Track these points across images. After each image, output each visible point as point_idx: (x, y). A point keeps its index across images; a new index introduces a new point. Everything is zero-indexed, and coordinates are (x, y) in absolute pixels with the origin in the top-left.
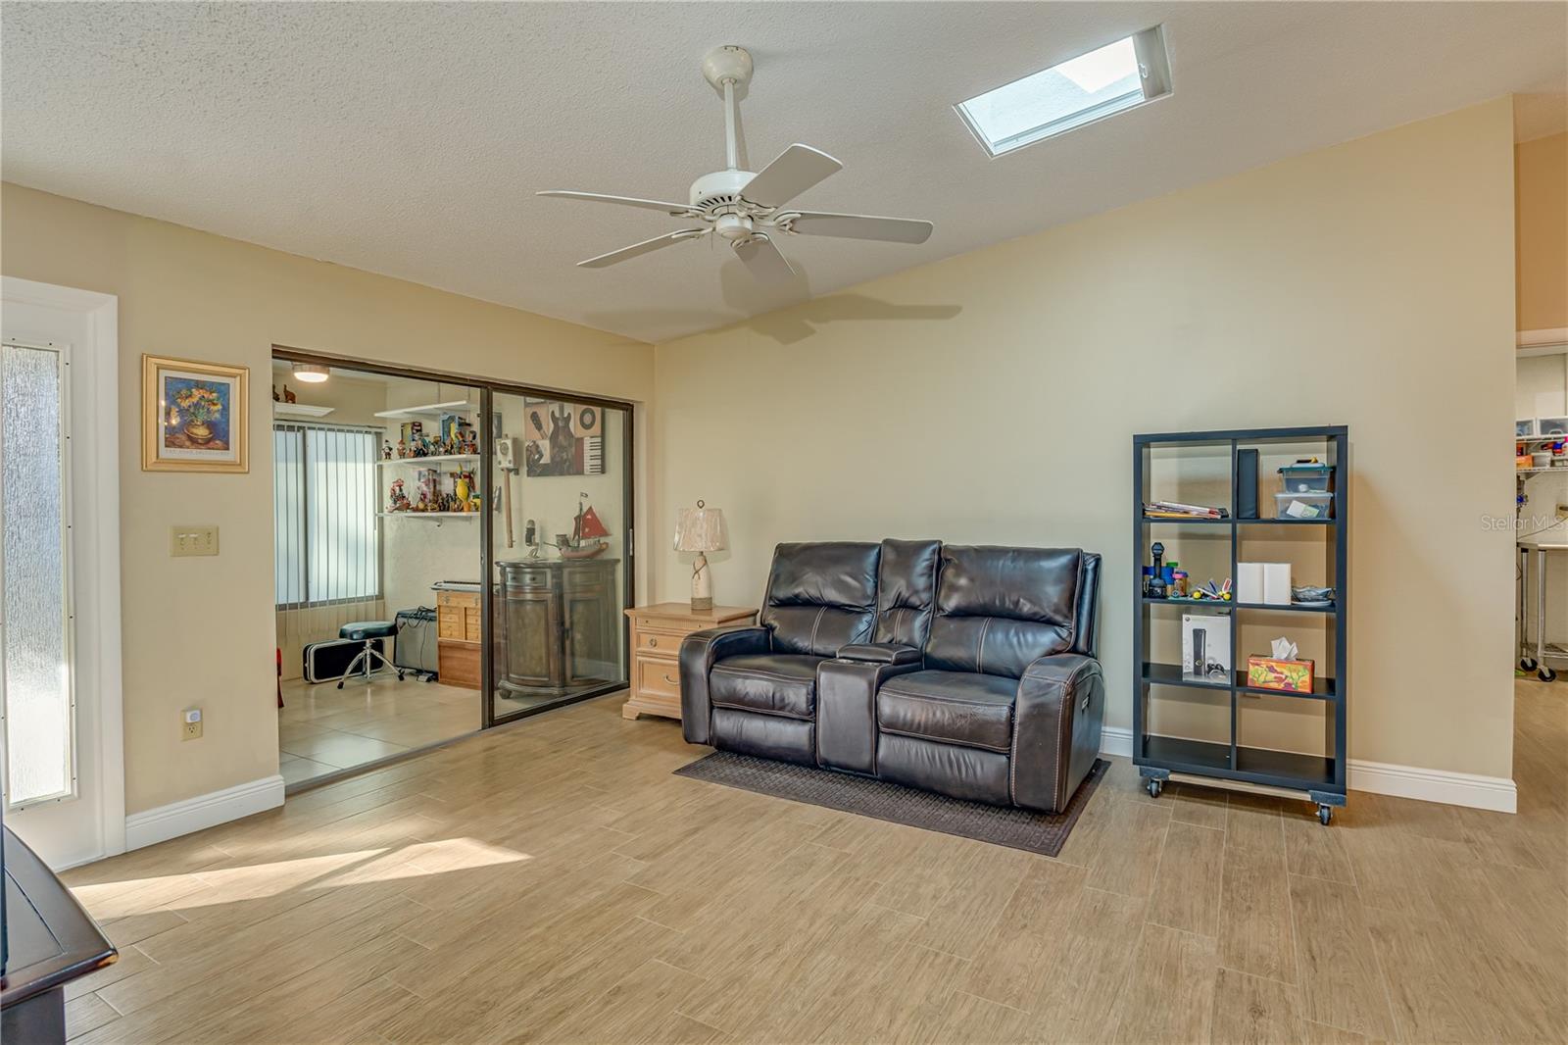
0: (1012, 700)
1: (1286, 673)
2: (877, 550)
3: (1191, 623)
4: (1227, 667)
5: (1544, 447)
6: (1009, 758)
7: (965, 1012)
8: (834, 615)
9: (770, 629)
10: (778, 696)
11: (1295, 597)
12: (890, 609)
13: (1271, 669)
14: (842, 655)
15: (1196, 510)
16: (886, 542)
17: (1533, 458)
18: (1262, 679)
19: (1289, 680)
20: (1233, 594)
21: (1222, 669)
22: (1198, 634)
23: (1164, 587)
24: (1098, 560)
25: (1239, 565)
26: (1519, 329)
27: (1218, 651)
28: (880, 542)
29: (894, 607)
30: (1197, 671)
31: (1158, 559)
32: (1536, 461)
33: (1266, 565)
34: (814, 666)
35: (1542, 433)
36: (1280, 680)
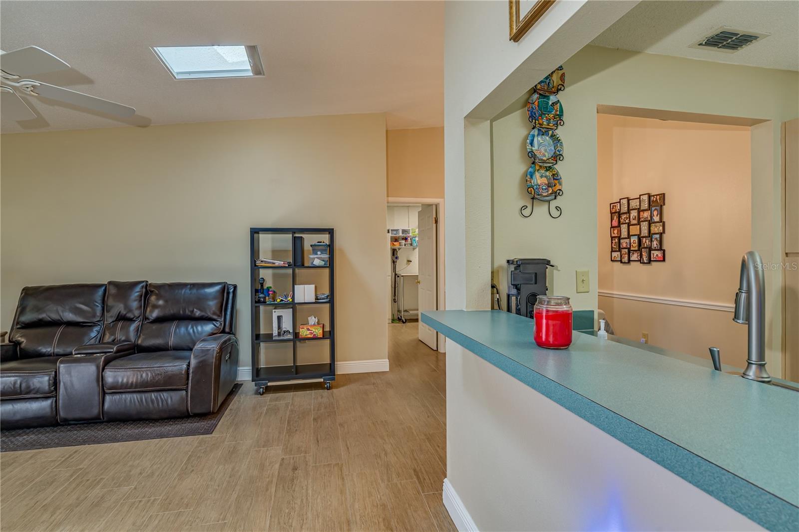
0: (188, 361)
1: (314, 330)
2: (104, 288)
3: (276, 313)
4: (291, 331)
5: (403, 239)
6: (187, 392)
7: (157, 522)
8: (71, 329)
9: (18, 344)
10: (24, 385)
11: (317, 299)
12: (113, 322)
13: (308, 329)
14: (77, 352)
15: (278, 263)
16: (110, 283)
17: (400, 243)
18: (305, 334)
19: (315, 333)
20: (293, 298)
21: (289, 332)
22: (279, 318)
23: (265, 298)
24: (235, 287)
25: (295, 286)
26: (388, 196)
27: (287, 325)
28: (106, 283)
29: (116, 321)
30: (279, 334)
31: (262, 285)
32: (401, 244)
33: (306, 286)
34: (55, 362)
35: (403, 234)
36: (311, 333)
